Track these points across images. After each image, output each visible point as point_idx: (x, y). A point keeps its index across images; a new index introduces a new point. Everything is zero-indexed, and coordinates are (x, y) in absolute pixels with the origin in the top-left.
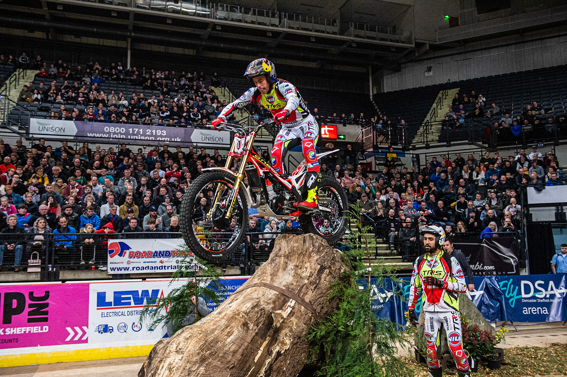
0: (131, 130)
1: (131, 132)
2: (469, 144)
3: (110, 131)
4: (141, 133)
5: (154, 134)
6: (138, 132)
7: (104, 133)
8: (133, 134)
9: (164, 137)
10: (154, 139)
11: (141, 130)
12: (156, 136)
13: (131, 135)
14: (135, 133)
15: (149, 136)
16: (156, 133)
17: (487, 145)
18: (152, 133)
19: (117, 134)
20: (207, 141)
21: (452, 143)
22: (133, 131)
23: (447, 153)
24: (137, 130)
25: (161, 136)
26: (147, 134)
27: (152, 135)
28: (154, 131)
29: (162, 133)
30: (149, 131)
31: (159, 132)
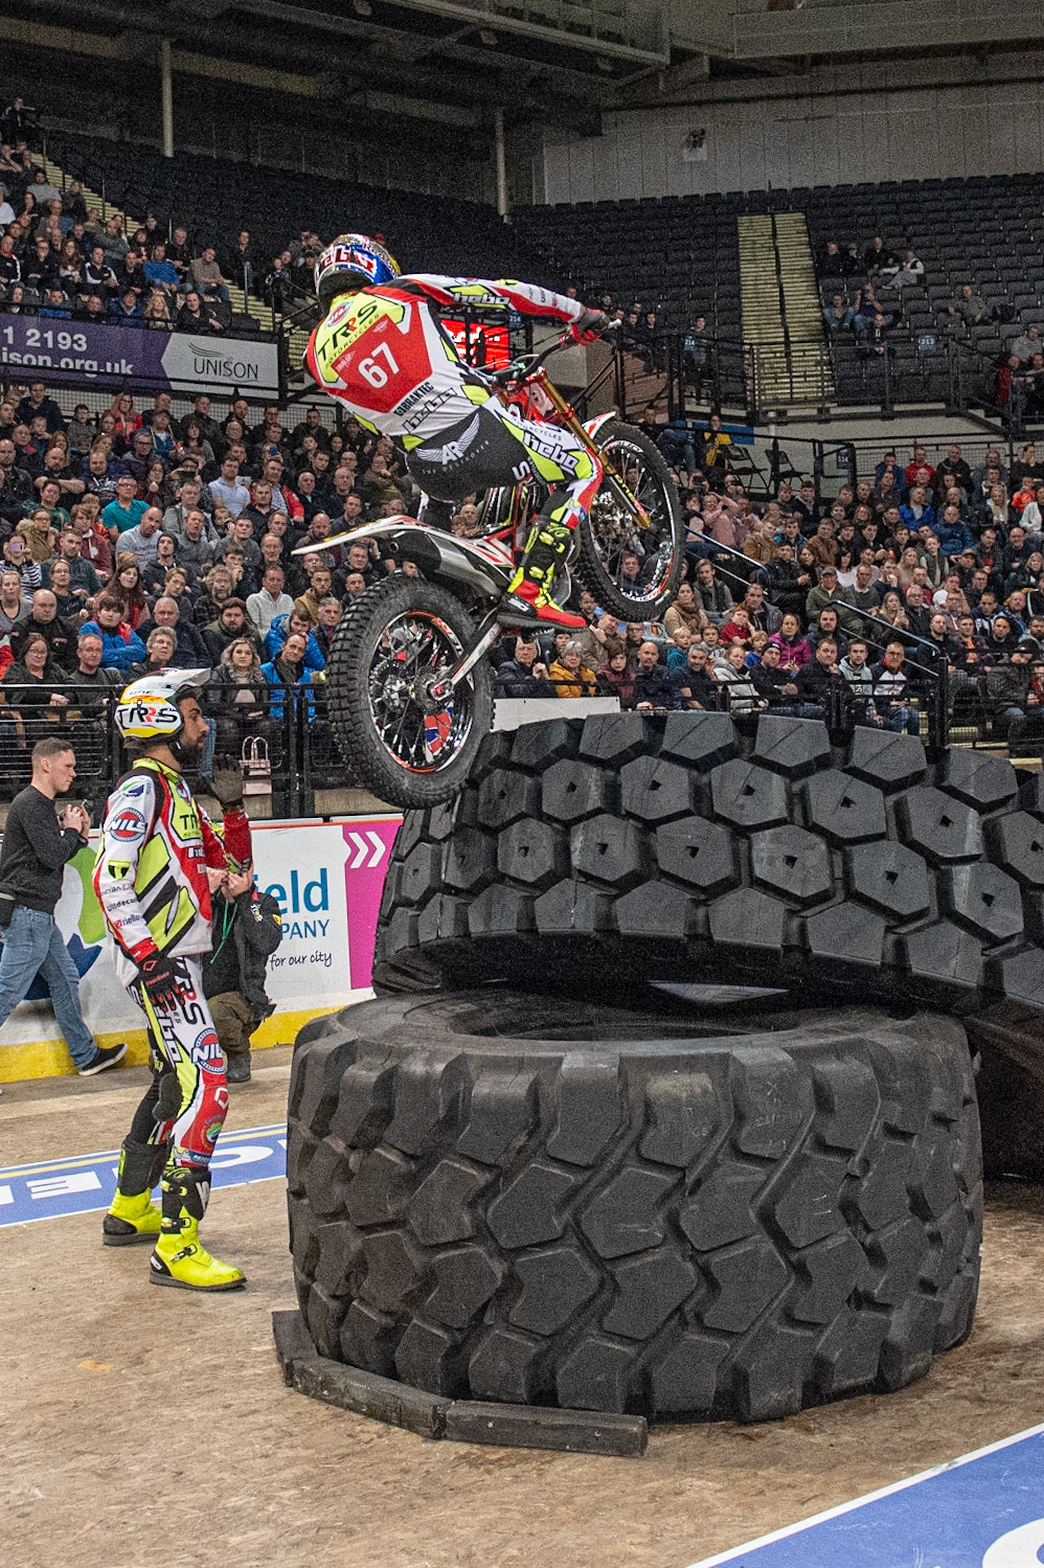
2: (949, 415)
4: (11, 341)
5: (50, 345)
9: (80, 356)
10: (49, 364)
12: (57, 354)
15: (36, 352)
16: (55, 341)
17: (997, 421)
18: (43, 341)
20: (211, 377)
21: (897, 408)
23: (911, 441)
25: (73, 354)
26: (30, 343)
27: (43, 350)
28: (49, 335)
29: (74, 342)
30: (33, 335)
31: (64, 338)
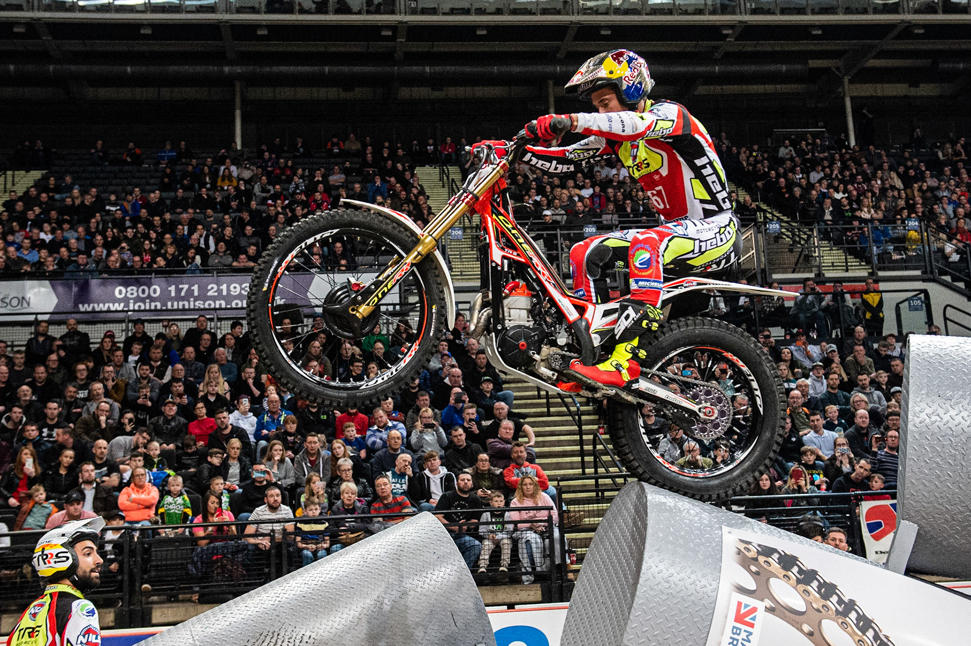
0: (172, 288)
1: (173, 294)
3: (129, 295)
4: (196, 294)
5: (225, 293)
6: (190, 292)
7: (115, 300)
8: (179, 298)
10: (223, 306)
11: (195, 288)
12: (229, 298)
13: (172, 299)
14: (183, 294)
15: (214, 299)
16: (229, 290)
18: (219, 291)
19: (143, 300)
22: (179, 291)
24: (186, 287)
26: (210, 293)
27: (219, 296)
28: (224, 287)
29: (242, 289)
30: (212, 288)
31: (235, 288)
